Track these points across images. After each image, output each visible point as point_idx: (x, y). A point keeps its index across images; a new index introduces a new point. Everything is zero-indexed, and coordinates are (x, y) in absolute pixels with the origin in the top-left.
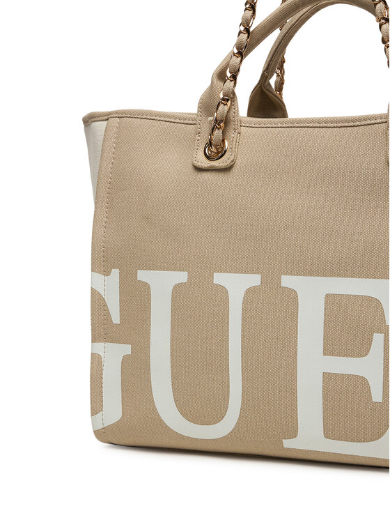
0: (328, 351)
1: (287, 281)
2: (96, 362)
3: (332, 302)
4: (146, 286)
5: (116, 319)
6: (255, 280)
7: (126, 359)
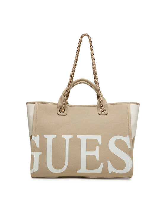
0: (87, 150)
1: (78, 136)
2: (32, 157)
3: (88, 140)
4: (46, 139)
5: (38, 146)
6: (71, 136)
7: (40, 156)
